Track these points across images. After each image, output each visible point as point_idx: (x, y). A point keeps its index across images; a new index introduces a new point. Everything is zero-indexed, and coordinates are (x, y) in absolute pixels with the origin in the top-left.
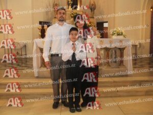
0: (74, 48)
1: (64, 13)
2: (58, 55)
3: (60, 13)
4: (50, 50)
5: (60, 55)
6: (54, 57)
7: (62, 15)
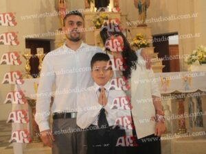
0: (103, 99)
1: (79, 24)
2: (69, 115)
3: (72, 23)
4: (51, 104)
5: (73, 116)
6: (59, 120)
7: (76, 26)
